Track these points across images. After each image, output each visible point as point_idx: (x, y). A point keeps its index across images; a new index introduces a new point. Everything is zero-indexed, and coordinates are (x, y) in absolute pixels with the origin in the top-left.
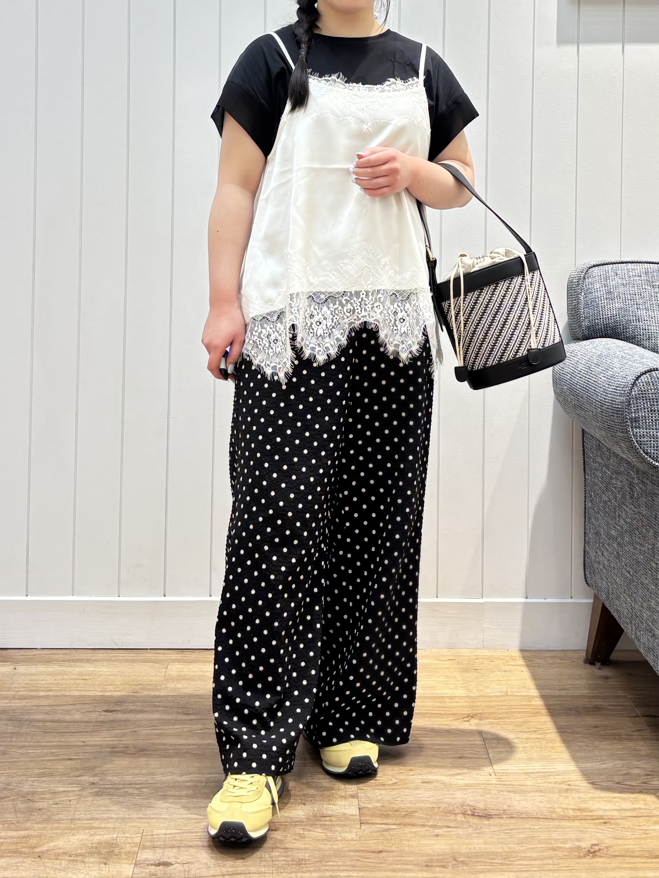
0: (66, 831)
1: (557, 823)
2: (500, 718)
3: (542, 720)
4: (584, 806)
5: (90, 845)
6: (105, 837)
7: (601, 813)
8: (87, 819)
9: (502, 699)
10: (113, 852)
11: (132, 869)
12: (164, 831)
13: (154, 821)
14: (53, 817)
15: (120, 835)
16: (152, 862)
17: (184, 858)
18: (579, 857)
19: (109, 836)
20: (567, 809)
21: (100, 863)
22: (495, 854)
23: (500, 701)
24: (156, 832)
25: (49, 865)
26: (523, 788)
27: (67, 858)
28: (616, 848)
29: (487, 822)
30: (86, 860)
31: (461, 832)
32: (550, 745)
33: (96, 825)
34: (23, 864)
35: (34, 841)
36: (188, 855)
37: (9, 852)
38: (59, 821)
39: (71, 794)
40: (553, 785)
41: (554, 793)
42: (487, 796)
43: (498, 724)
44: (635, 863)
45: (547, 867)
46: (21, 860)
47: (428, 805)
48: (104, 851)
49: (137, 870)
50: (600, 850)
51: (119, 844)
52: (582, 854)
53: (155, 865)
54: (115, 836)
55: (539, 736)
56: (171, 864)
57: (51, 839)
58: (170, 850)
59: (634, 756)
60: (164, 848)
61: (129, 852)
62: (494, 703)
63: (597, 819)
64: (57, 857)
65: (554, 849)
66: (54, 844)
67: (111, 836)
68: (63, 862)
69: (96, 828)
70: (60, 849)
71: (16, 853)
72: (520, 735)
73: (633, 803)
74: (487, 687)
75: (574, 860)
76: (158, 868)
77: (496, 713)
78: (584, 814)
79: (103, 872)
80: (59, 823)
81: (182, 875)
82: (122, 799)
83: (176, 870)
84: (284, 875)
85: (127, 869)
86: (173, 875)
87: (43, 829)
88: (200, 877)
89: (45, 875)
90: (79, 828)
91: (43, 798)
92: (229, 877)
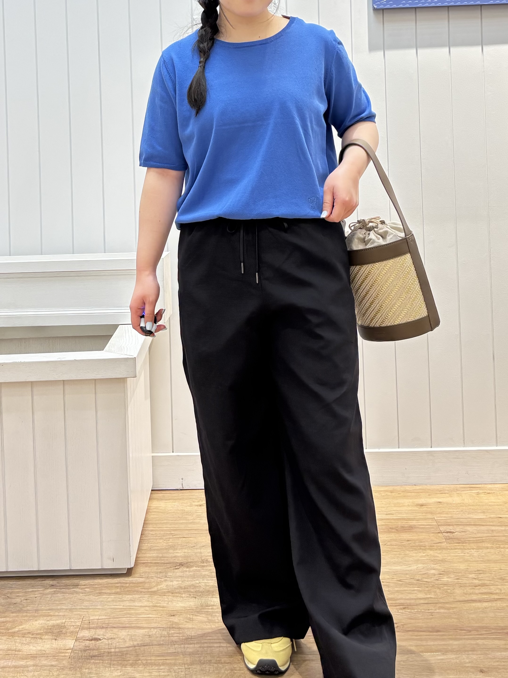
0: (31, 618)
5: (46, 627)
6: (58, 622)
7: (402, 601)
8: (46, 610)
10: (61, 631)
11: (73, 643)
12: (97, 617)
13: (92, 610)
14: (23, 609)
15: (67, 620)
16: (86, 638)
17: (108, 635)
19: (60, 621)
21: (52, 639)
24: (92, 618)
25: (18, 641)
27: (31, 636)
33: (51, 614)
36: (112, 634)
38: (27, 611)
39: (37, 593)
44: (420, 636)
48: (55, 631)
49: (77, 644)
51: (66, 626)
53: (89, 640)
54: (64, 621)
56: (100, 639)
57: (21, 624)
58: (100, 630)
59: (432, 561)
60: (96, 628)
61: (72, 632)
63: (399, 606)
64: (24, 635)
66: (22, 627)
67: (61, 621)
68: (28, 639)
69: (51, 616)
70: (26, 630)
73: (426, 594)
76: (91, 642)
79: (53, 645)
80: (27, 613)
81: (107, 647)
82: (71, 596)
83: (103, 644)
84: (176, 646)
85: (70, 643)
86: (101, 647)
87: (16, 617)
88: (118, 648)
89: (15, 648)
90: (40, 616)
91: (18, 596)
92: (138, 648)
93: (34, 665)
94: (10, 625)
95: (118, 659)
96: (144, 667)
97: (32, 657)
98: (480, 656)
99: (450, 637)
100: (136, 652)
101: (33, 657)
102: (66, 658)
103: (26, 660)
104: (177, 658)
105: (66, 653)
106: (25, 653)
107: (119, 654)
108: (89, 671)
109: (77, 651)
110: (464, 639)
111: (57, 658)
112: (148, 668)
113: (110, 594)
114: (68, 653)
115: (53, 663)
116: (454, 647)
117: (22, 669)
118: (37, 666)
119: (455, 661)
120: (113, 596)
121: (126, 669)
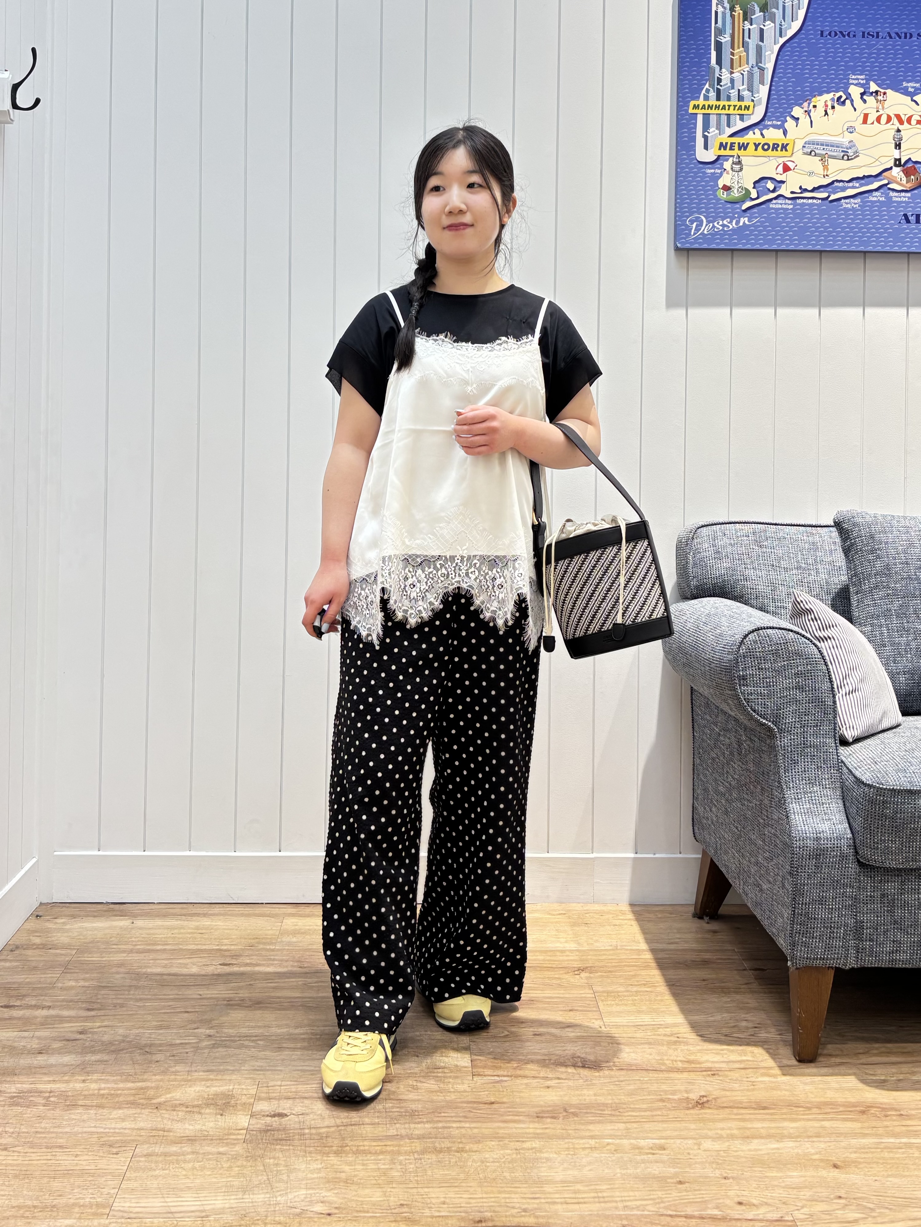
0: (183, 1083)
1: (666, 1075)
2: (610, 972)
3: (652, 973)
4: (692, 1058)
5: (206, 1096)
6: (222, 1088)
7: (709, 1065)
8: (204, 1072)
9: (611, 952)
10: (229, 1103)
11: (248, 1121)
12: (279, 1083)
13: (270, 1072)
14: (170, 1069)
15: (236, 1087)
16: (267, 1113)
17: (298, 1109)
18: (688, 1109)
19: (225, 1088)
20: (676, 1061)
21: (216, 1114)
22: (605, 1105)
23: (610, 955)
24: (271, 1084)
25: (166, 1116)
26: (633, 1040)
27: (184, 1109)
28: (724, 1099)
29: (597, 1074)
30: (203, 1111)
31: (571, 1083)
32: (659, 998)
33: (212, 1077)
34: (141, 1116)
35: (151, 1093)
36: (302, 1107)
37: (127, 1104)
38: (175, 1073)
39: (187, 1046)
40: (661, 1037)
41: (663, 1045)
42: (597, 1048)
43: (608, 977)
44: (742, 1114)
45: (656, 1118)
46: (138, 1111)
47: (539, 1057)
48: (220, 1102)
49: (253, 1121)
50: (708, 1101)
51: (236, 1096)
52: (690, 1106)
53: (271, 1116)
54: (231, 1087)
55: (648, 989)
56: (286, 1115)
57: (168, 1090)
58: (285, 1101)
59: (741, 1009)
60: (279, 1099)
61: (244, 1104)
62: (604, 957)
63: (705, 1071)
64: (174, 1108)
65: (662, 1100)
66: (170, 1095)
67: (227, 1088)
68: (180, 1113)
69: (212, 1080)
70: (176, 1100)
71: (133, 1104)
72: (630, 988)
73: (741, 1055)
74: (597, 941)
75: (682, 1111)
76: (274, 1119)
77: (606, 966)
78: (693, 1065)
79: (220, 1123)
80: (176, 1075)
81: (297, 1126)
82: (237, 1051)
83: (291, 1121)
84: (398, 1125)
85: (243, 1120)
86: (288, 1126)
87: (160, 1081)
88: (314, 1128)
89: (162, 1126)
90: (196, 1080)
91: (160, 1051)
92: (343, 1128)
93: (193, 1153)
94: (152, 1093)
95: (316, 1145)
96: (355, 1156)
97: (189, 1140)
98: (829, 1144)
99: (784, 1116)
100: (340, 1134)
101: (191, 1140)
102: (239, 1141)
103: (180, 1145)
104: (402, 1143)
105: (238, 1134)
106: (178, 1135)
107: (316, 1137)
108: (276, 1162)
109: (255, 1132)
110: (804, 1119)
111: (225, 1141)
112: (360, 1158)
113: (294, 1049)
114: (241, 1134)
115: (221, 1150)
116: (791, 1131)
117: (175, 1158)
118: (197, 1153)
119: (796, 1151)
120: (299, 1053)
121: (329, 1158)
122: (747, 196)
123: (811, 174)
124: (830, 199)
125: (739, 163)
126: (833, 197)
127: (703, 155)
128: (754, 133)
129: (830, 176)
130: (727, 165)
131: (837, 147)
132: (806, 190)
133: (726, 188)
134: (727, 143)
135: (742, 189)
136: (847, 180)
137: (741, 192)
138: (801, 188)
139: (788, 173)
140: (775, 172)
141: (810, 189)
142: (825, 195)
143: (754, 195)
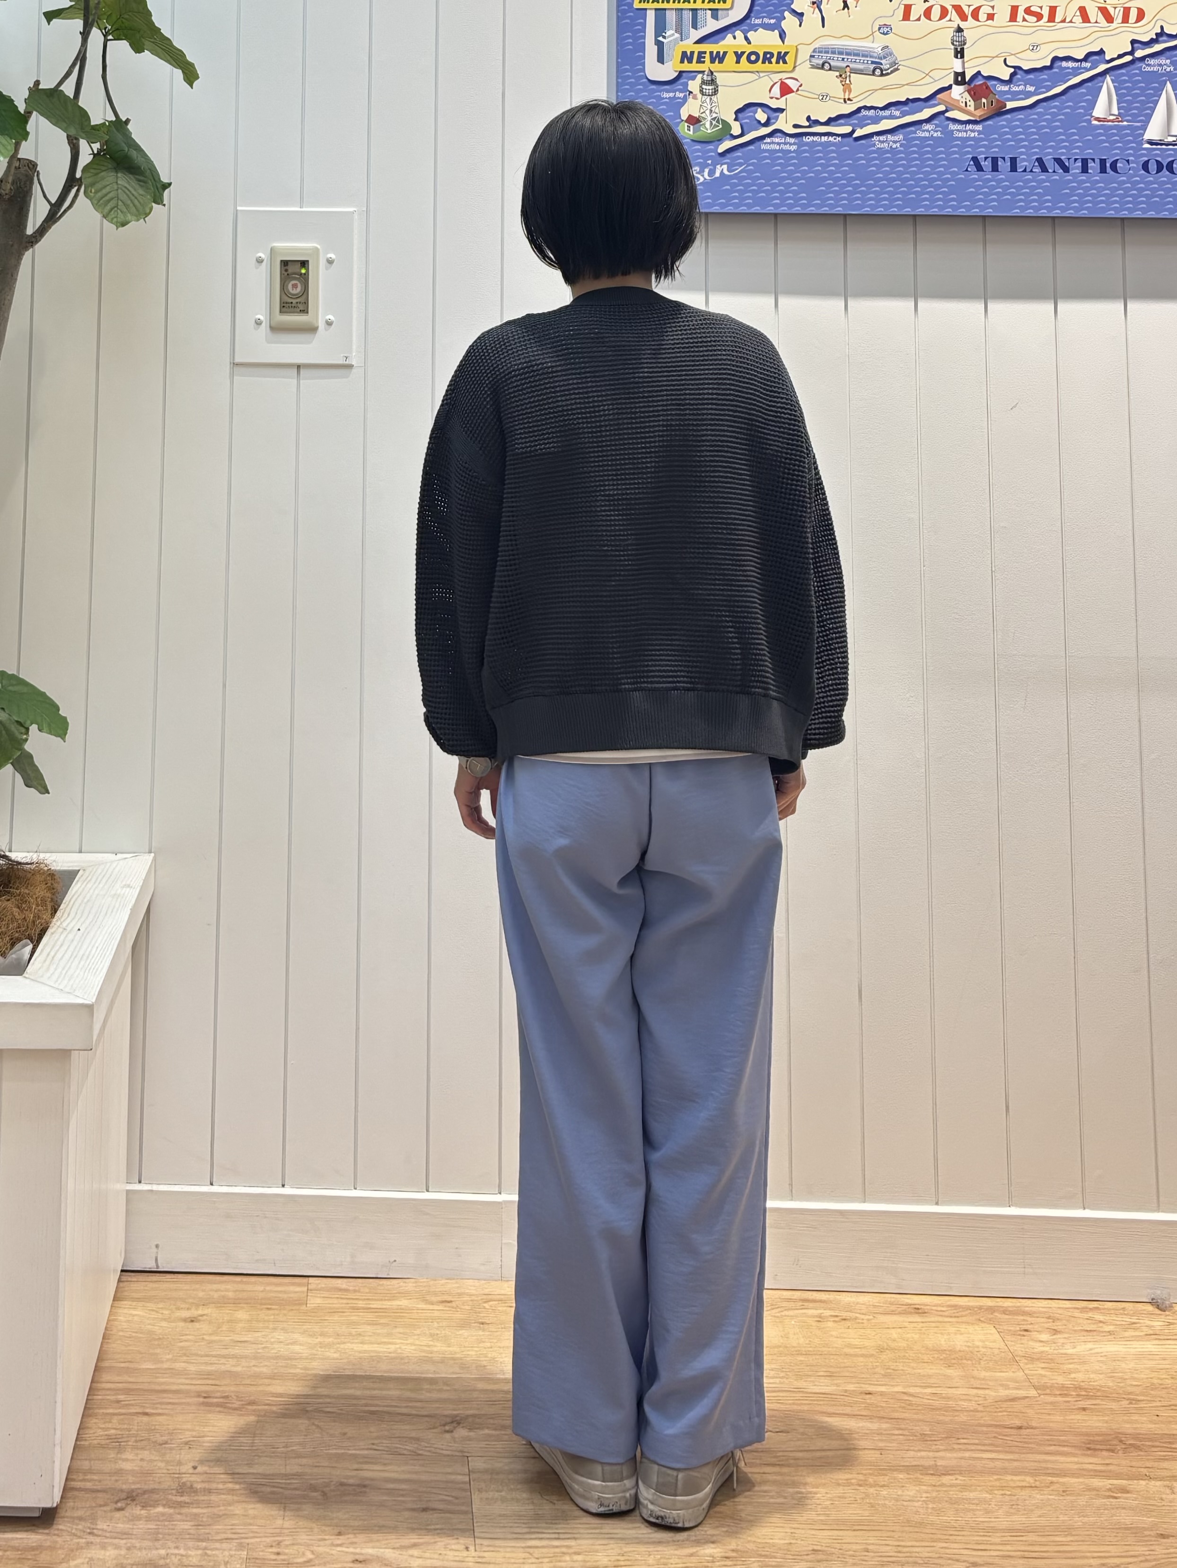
122: (725, 131)
123: (824, 97)
124: (855, 135)
125: (713, 82)
126: (859, 133)
127: (656, 71)
128: (735, 38)
129: (855, 100)
130: (694, 85)
131: (863, 56)
132: (817, 122)
133: (693, 121)
134: (692, 53)
135: (718, 122)
136: (881, 106)
137: (716, 126)
138: (808, 118)
139: (788, 96)
140: (768, 95)
141: (823, 120)
142: (847, 129)
143: (736, 129)
